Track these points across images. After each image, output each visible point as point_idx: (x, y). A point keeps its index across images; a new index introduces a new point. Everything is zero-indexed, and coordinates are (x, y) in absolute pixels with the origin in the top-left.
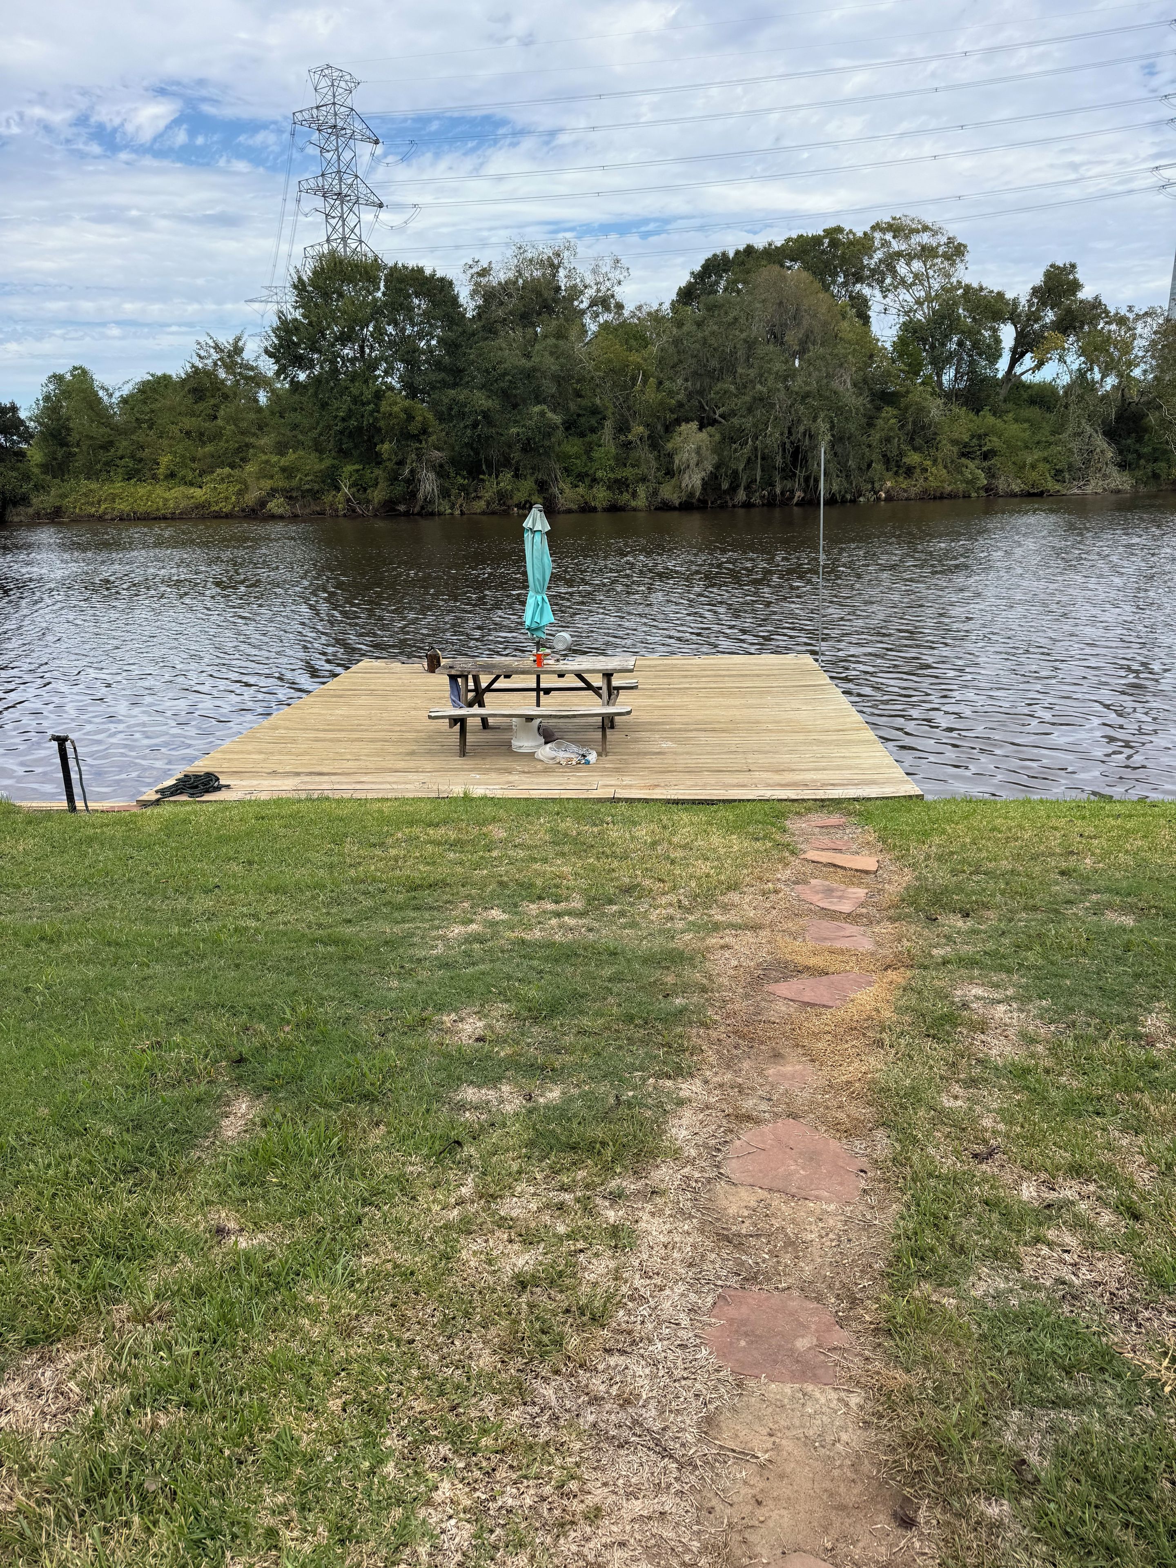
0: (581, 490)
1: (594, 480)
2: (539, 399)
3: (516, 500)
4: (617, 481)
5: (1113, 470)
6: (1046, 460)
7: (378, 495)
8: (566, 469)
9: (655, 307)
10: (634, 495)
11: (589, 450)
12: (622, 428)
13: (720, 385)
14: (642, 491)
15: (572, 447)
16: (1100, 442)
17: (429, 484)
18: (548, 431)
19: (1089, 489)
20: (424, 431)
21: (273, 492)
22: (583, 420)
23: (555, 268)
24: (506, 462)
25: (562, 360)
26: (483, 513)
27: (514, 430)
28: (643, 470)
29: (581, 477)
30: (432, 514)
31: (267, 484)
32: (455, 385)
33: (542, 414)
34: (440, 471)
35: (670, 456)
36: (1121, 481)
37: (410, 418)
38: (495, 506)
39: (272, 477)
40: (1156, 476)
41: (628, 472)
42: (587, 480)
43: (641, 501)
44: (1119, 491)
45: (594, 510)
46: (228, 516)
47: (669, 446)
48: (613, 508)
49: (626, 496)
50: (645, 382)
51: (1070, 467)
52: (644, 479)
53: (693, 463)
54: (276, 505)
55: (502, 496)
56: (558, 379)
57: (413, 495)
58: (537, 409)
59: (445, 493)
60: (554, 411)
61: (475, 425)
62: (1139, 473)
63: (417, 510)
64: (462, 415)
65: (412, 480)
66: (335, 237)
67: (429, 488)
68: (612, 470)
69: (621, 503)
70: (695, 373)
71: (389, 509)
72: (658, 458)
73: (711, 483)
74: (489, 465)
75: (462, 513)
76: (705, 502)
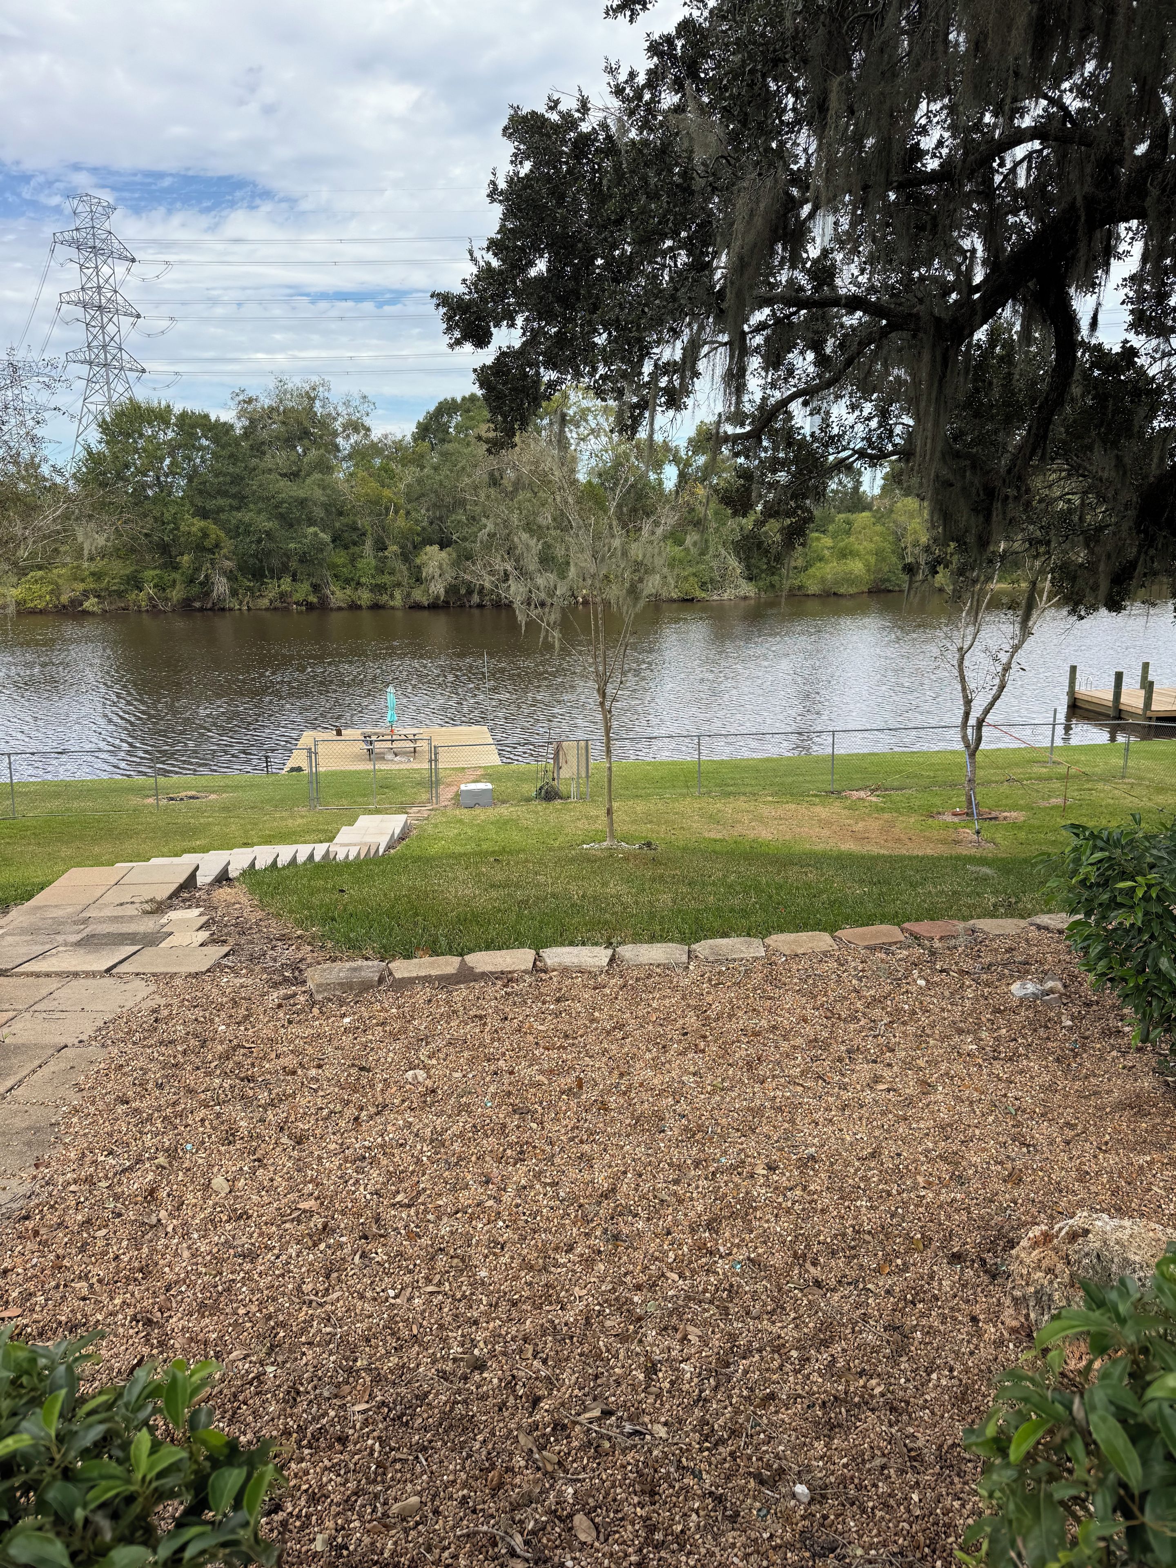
0: (348, 592)
1: (358, 583)
2: (311, 522)
3: (294, 599)
4: (376, 585)
5: (743, 582)
6: (694, 575)
7: (176, 594)
8: (335, 576)
9: (399, 437)
10: (392, 596)
11: (353, 560)
12: (381, 546)
13: (454, 517)
14: (398, 594)
15: (340, 558)
16: (733, 563)
17: (221, 586)
18: (320, 547)
19: (726, 596)
20: (217, 546)
21: (86, 594)
22: (346, 535)
23: (312, 400)
24: (285, 568)
25: (328, 492)
26: (267, 609)
27: (292, 546)
28: (397, 578)
29: (348, 581)
30: (223, 609)
31: (81, 586)
32: (238, 509)
33: (316, 534)
34: (231, 577)
35: (419, 567)
36: (747, 589)
37: (205, 535)
38: (278, 604)
39: (83, 581)
40: (773, 586)
41: (386, 579)
42: (353, 584)
43: (398, 600)
44: (745, 598)
45: (360, 607)
46: (41, 612)
47: (418, 561)
48: (376, 607)
49: (385, 597)
50: (396, 512)
51: (712, 580)
52: (399, 585)
53: (437, 575)
54: (90, 604)
55: (282, 595)
56: (326, 507)
57: (207, 594)
58: (312, 530)
59: (234, 593)
60: (323, 531)
61: (259, 541)
62: (761, 583)
63: (209, 605)
64: (247, 533)
65: (207, 583)
66: (95, 343)
67: (222, 590)
68: (373, 577)
69: (381, 603)
70: (435, 505)
71: (186, 607)
72: (409, 569)
73: (452, 590)
74: (271, 570)
75: (249, 609)
76: (447, 603)
